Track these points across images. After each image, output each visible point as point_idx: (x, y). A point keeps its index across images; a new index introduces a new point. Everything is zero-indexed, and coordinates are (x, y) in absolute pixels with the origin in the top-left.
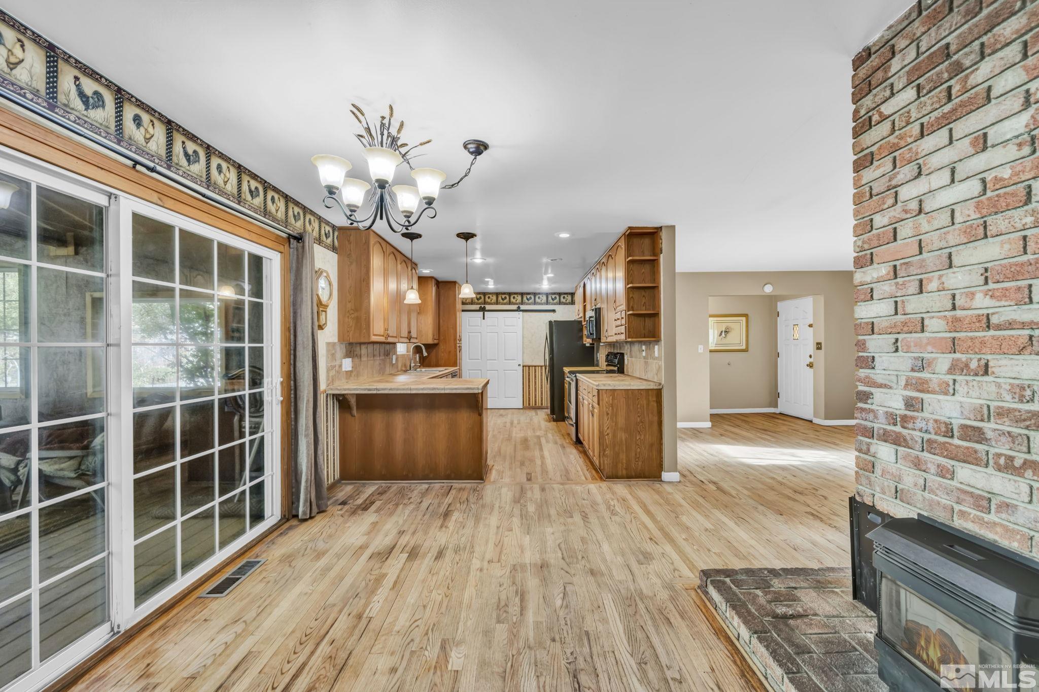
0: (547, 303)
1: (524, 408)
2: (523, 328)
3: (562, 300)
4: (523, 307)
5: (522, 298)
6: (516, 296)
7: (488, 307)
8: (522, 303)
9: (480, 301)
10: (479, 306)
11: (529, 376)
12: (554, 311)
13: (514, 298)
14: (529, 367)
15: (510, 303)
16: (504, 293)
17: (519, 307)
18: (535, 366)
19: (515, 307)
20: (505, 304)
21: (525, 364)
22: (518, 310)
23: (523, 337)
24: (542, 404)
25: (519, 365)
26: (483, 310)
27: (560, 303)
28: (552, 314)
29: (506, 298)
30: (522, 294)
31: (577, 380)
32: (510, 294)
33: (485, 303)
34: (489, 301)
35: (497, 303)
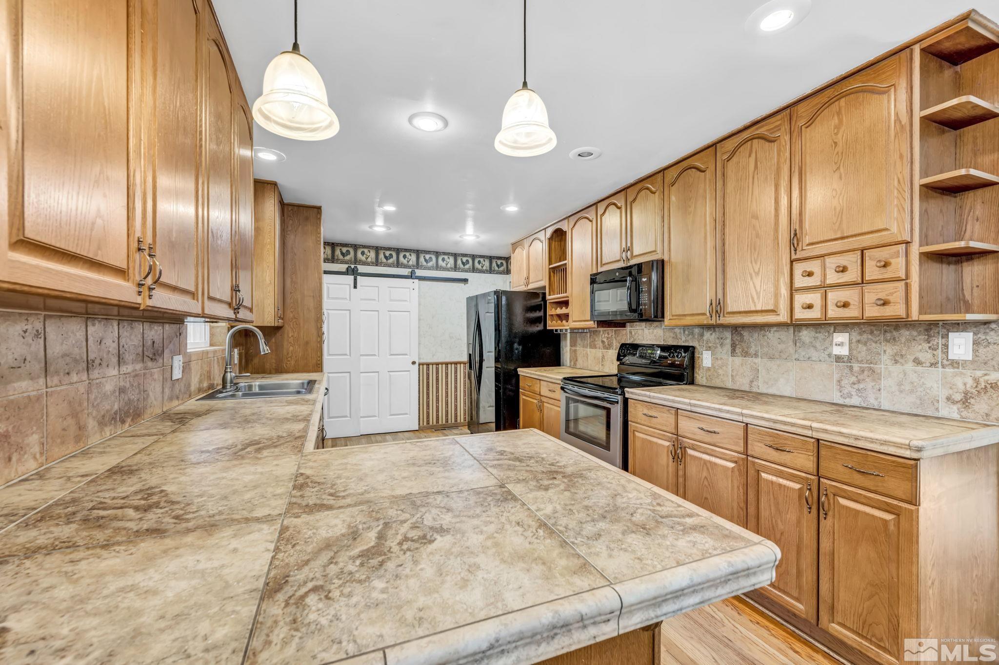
0: (455, 268)
1: (421, 429)
2: (419, 304)
3: (477, 265)
4: (419, 273)
5: (418, 258)
6: (407, 254)
7: (362, 269)
8: (418, 265)
9: (348, 258)
10: (346, 266)
11: (428, 378)
12: (465, 281)
13: (405, 257)
14: (428, 365)
15: (398, 265)
16: (389, 249)
17: (413, 273)
18: (437, 364)
19: (406, 272)
20: (389, 266)
21: (422, 361)
22: (411, 276)
23: (419, 320)
24: (447, 421)
25: (414, 363)
26: (353, 272)
27: (474, 270)
28: (461, 285)
29: (391, 256)
30: (418, 252)
31: (626, 401)
32: (398, 251)
33: (356, 261)
34: (363, 258)
35: (377, 263)
